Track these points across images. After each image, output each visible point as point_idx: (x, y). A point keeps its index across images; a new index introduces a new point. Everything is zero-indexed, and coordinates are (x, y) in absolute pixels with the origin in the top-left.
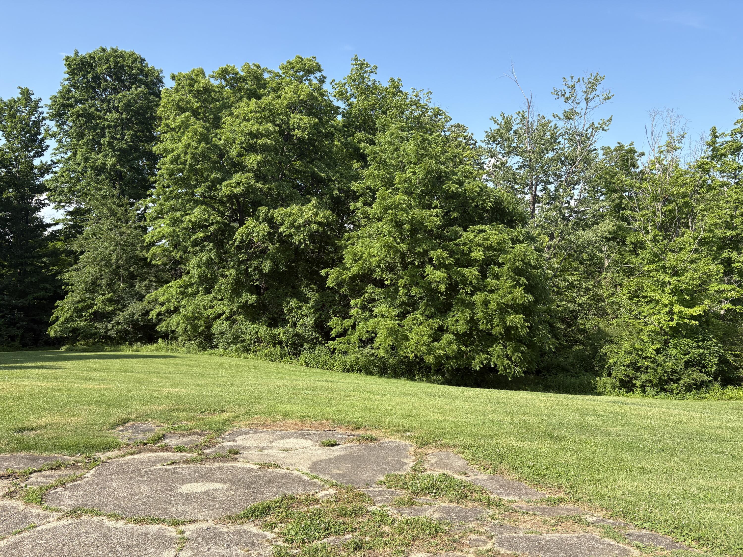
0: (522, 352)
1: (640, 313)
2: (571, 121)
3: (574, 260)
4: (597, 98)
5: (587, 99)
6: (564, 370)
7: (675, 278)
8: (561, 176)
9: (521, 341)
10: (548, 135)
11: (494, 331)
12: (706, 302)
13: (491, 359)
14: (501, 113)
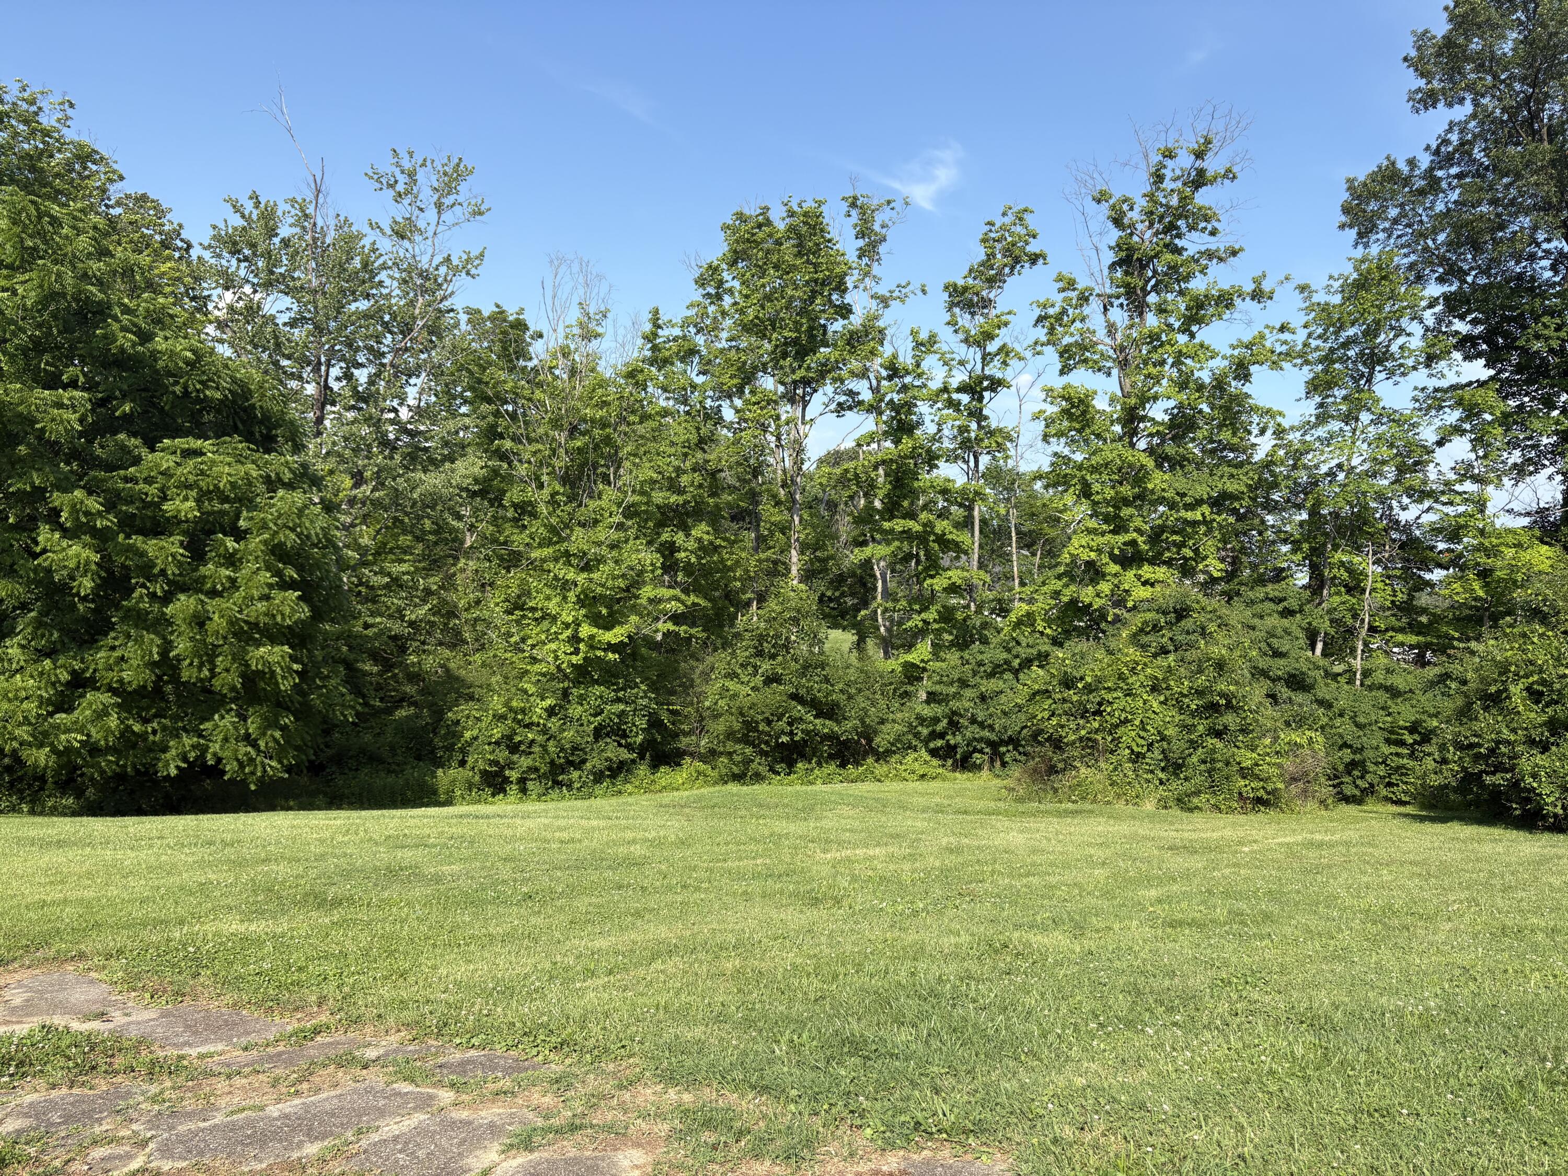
0: (284, 728)
1: (523, 640)
2: (406, 243)
3: (405, 532)
4: (457, 207)
5: (439, 206)
6: (374, 759)
7: (585, 575)
8: (383, 355)
9: (280, 703)
10: (357, 263)
11: (217, 683)
12: (634, 618)
13: (208, 747)
14: (250, 193)
